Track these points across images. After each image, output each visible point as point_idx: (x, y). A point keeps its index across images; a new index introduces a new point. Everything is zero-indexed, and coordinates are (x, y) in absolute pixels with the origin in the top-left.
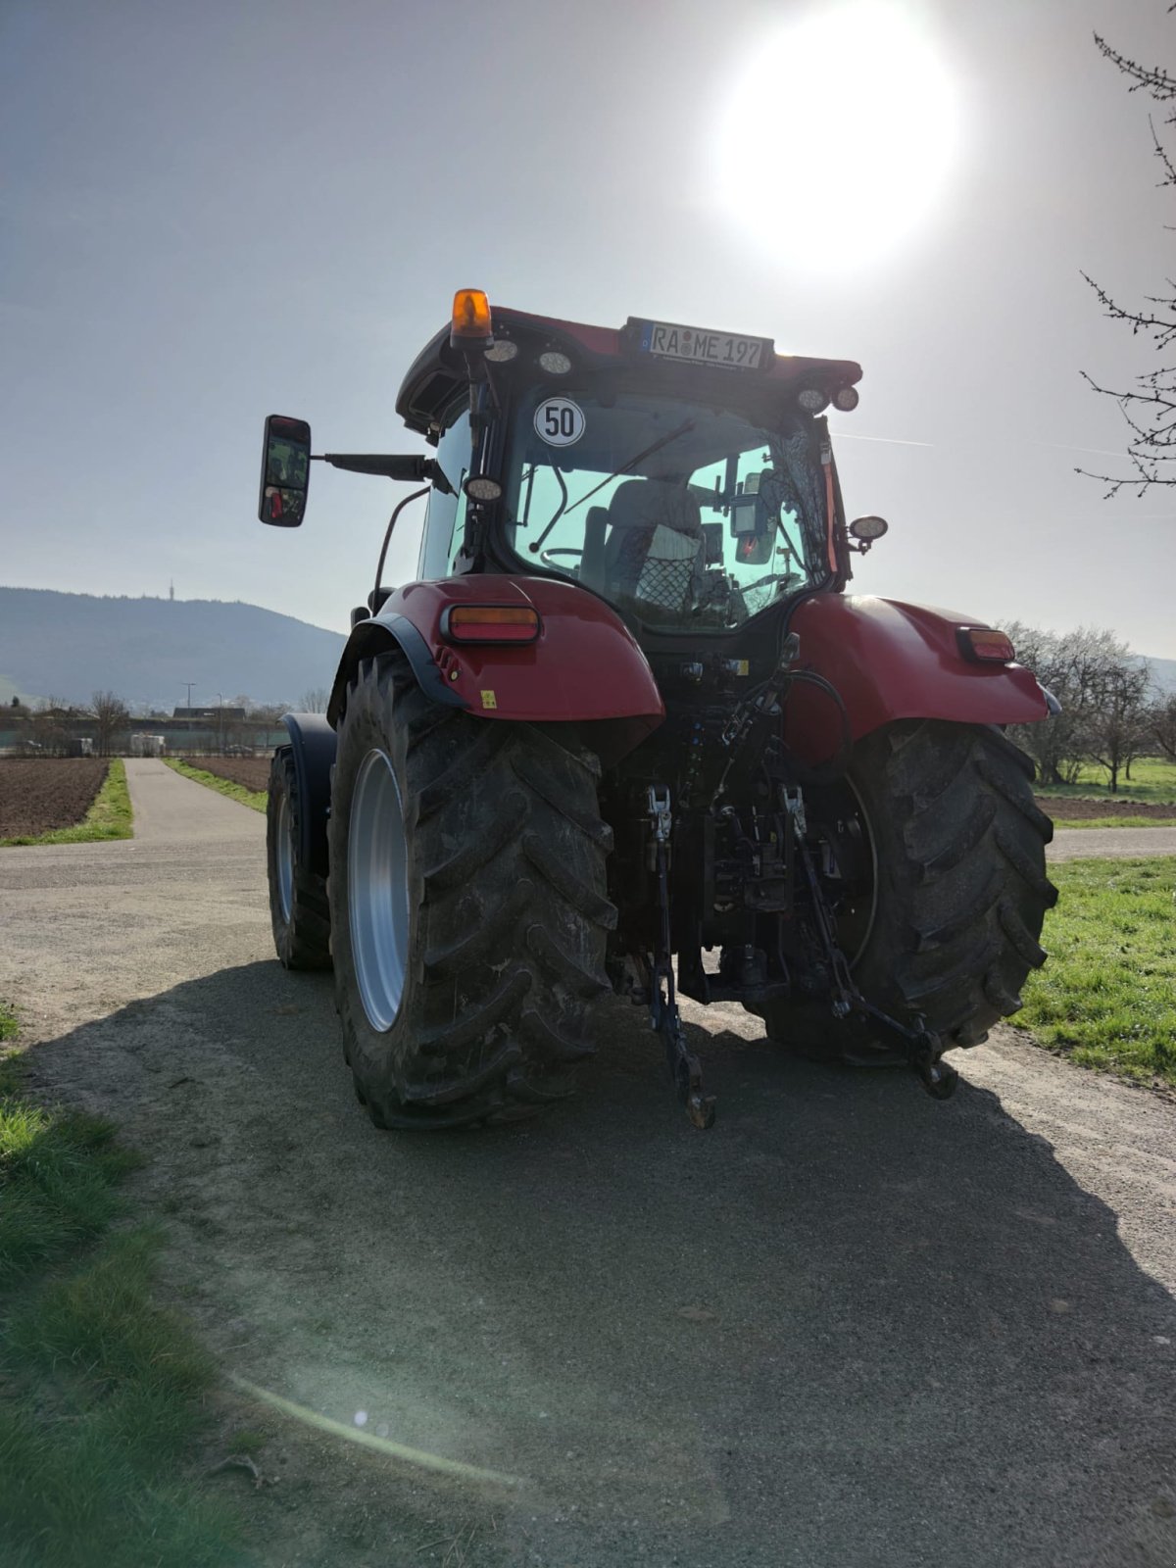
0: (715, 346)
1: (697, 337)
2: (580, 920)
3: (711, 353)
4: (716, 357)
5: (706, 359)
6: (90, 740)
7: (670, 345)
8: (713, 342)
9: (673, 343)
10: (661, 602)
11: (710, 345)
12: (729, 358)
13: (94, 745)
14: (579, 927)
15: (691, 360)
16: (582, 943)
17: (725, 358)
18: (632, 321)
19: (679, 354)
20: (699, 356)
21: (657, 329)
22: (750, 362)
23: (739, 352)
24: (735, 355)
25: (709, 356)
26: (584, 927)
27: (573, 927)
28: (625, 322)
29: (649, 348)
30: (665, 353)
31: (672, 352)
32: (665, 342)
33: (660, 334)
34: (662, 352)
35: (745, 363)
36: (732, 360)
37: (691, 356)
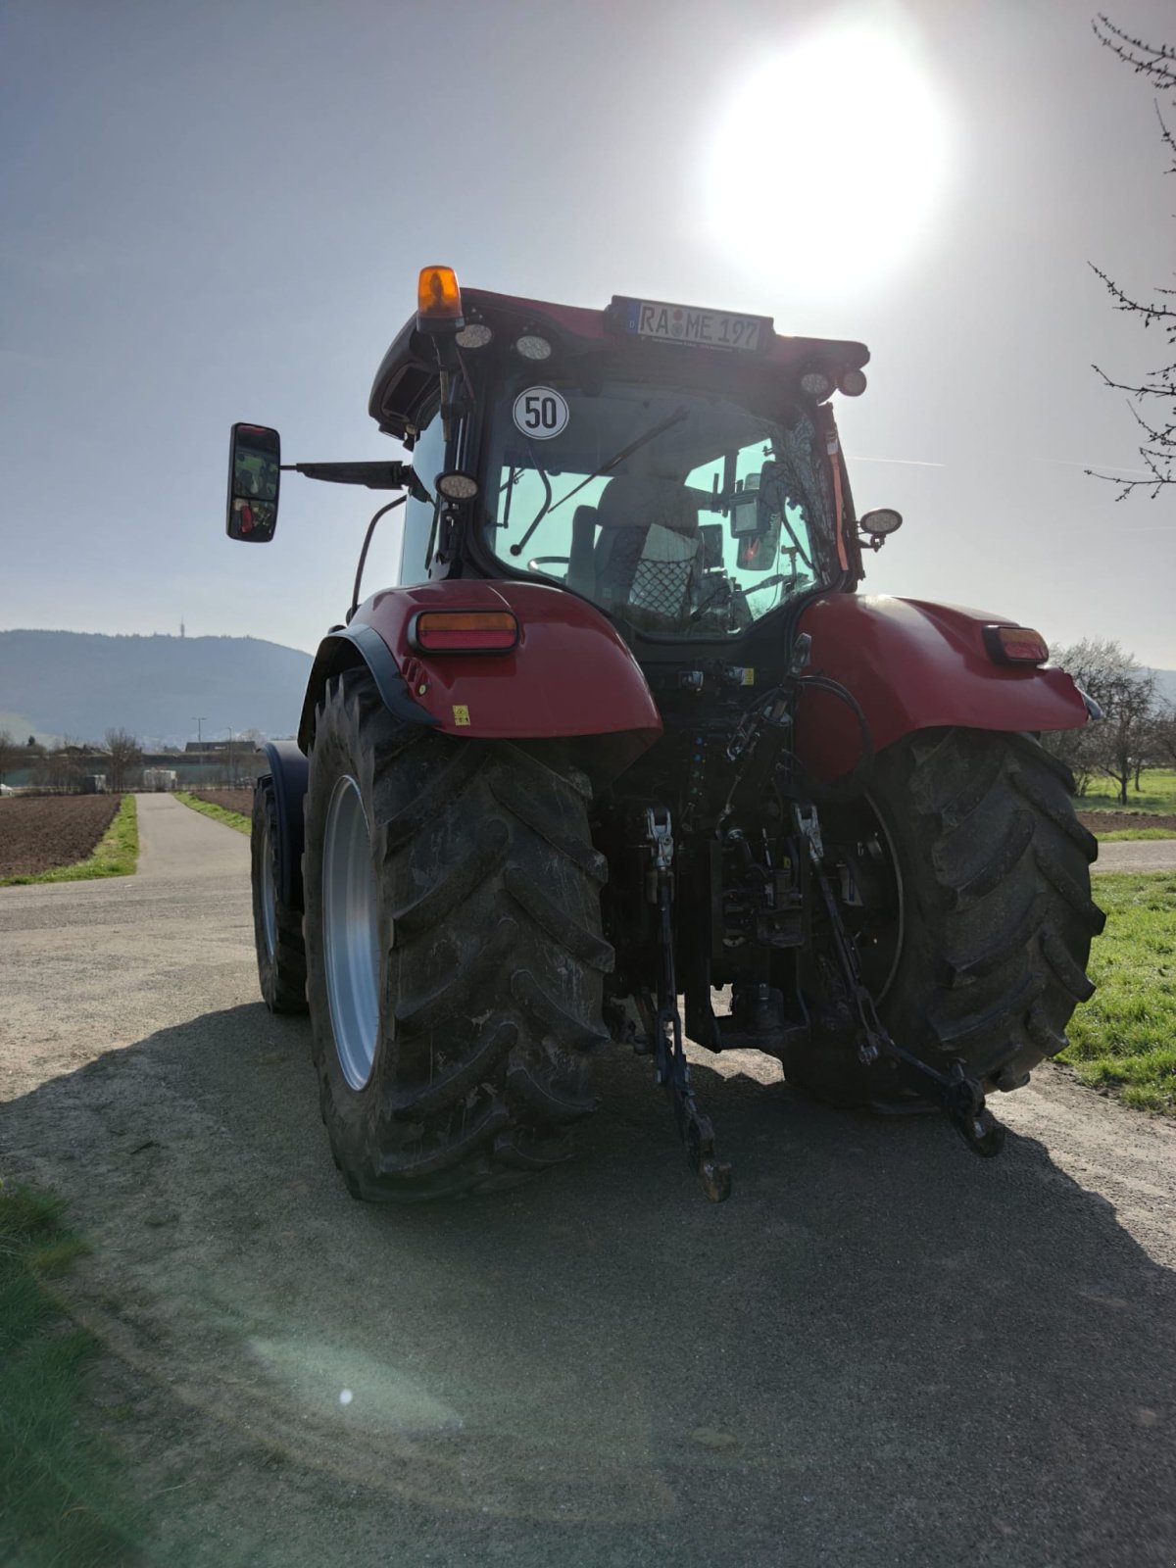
0: (708, 326)
1: (689, 316)
2: (571, 963)
3: (705, 334)
4: (710, 338)
5: (698, 340)
6: (103, 777)
7: (659, 326)
8: (706, 322)
9: (663, 323)
10: (656, 608)
11: (703, 325)
12: (725, 339)
13: (107, 781)
14: (570, 972)
15: (683, 341)
16: (575, 988)
17: (720, 339)
18: (618, 301)
19: (670, 336)
20: (691, 337)
21: (645, 308)
22: (748, 343)
23: (735, 332)
24: (731, 337)
25: (702, 336)
26: (577, 971)
27: (564, 971)
28: (609, 302)
29: (636, 327)
30: (654, 334)
31: (662, 333)
32: (654, 323)
33: (648, 313)
34: (650, 333)
35: (741, 344)
36: (728, 341)
37: (682, 337)
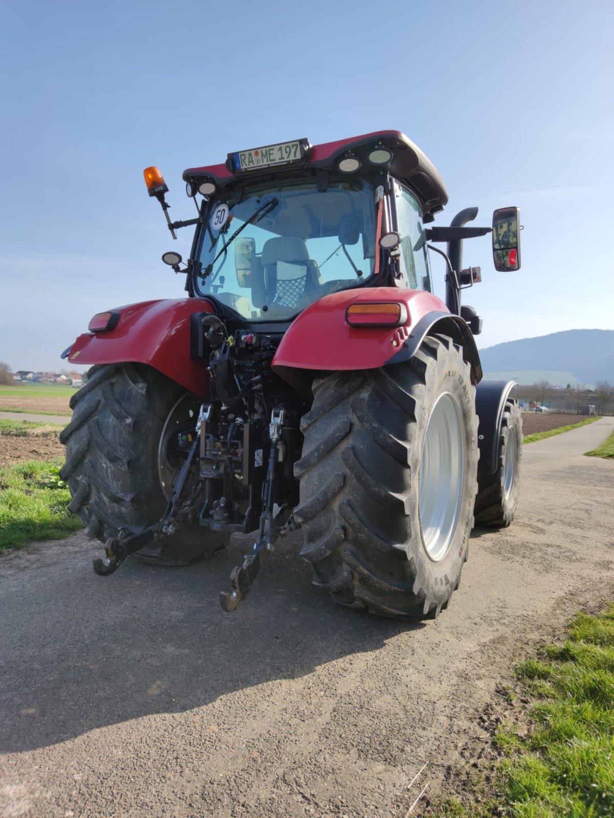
0: (272, 154)
1: (262, 151)
2: (108, 463)
3: (271, 158)
4: (274, 160)
5: (269, 163)
6: (593, 406)
7: (249, 162)
8: (271, 152)
9: (251, 160)
10: (287, 305)
11: (270, 154)
12: (282, 158)
13: (596, 409)
14: (107, 467)
15: (261, 166)
16: (110, 474)
17: (280, 159)
18: (229, 155)
19: (255, 165)
20: (265, 163)
21: (241, 155)
22: (295, 156)
23: (287, 152)
24: (285, 155)
25: (271, 160)
26: (110, 467)
28: (226, 158)
29: (240, 167)
30: (248, 166)
31: (251, 165)
32: (247, 161)
33: (243, 157)
34: (246, 167)
35: (292, 158)
36: (284, 158)
37: (261, 164)
